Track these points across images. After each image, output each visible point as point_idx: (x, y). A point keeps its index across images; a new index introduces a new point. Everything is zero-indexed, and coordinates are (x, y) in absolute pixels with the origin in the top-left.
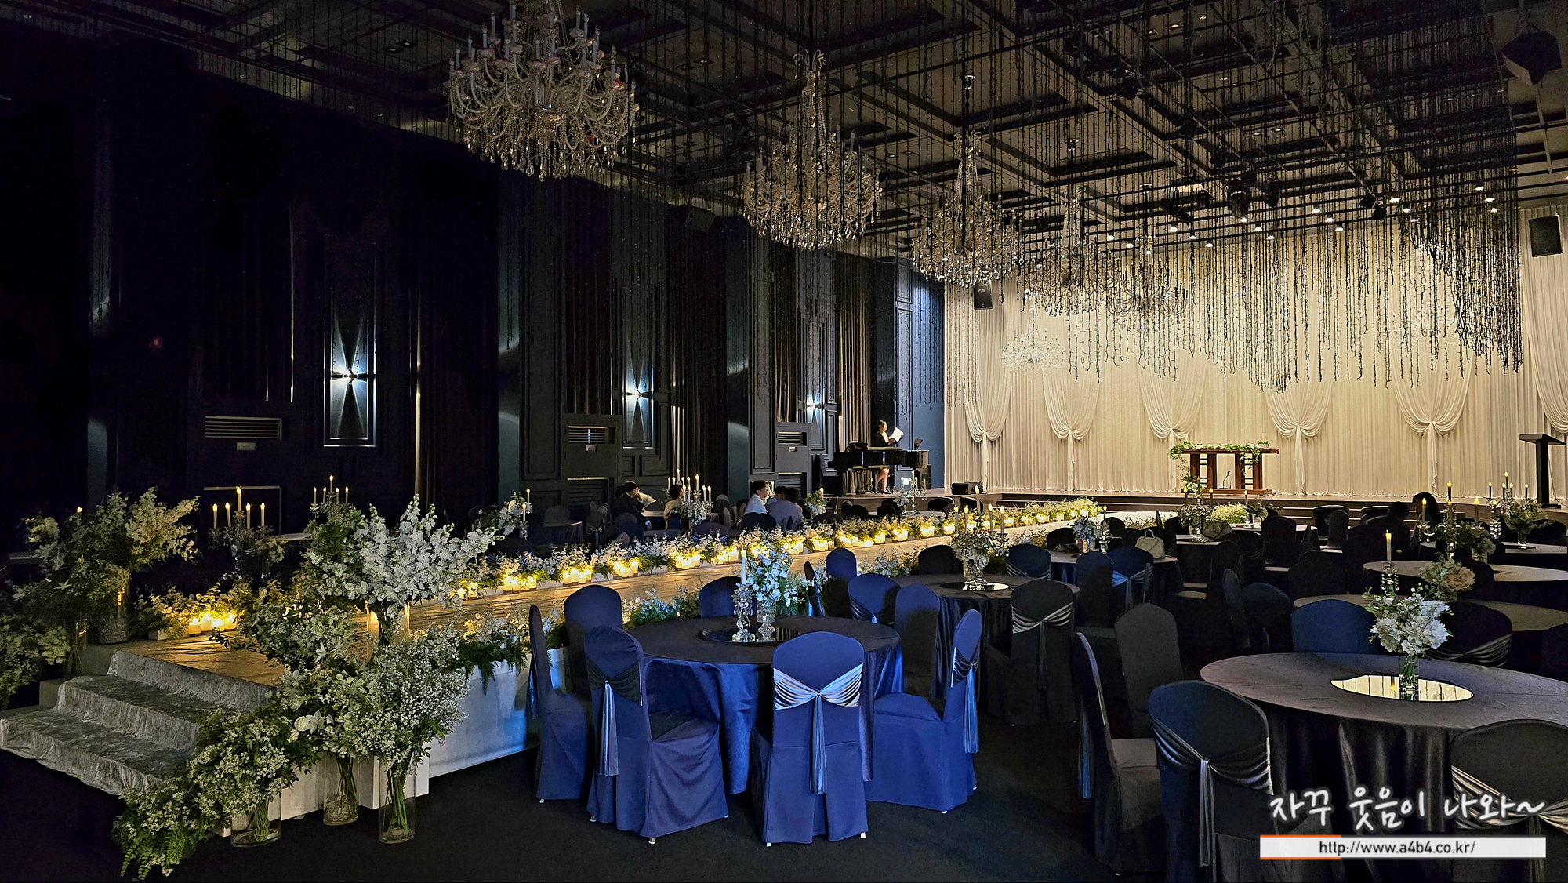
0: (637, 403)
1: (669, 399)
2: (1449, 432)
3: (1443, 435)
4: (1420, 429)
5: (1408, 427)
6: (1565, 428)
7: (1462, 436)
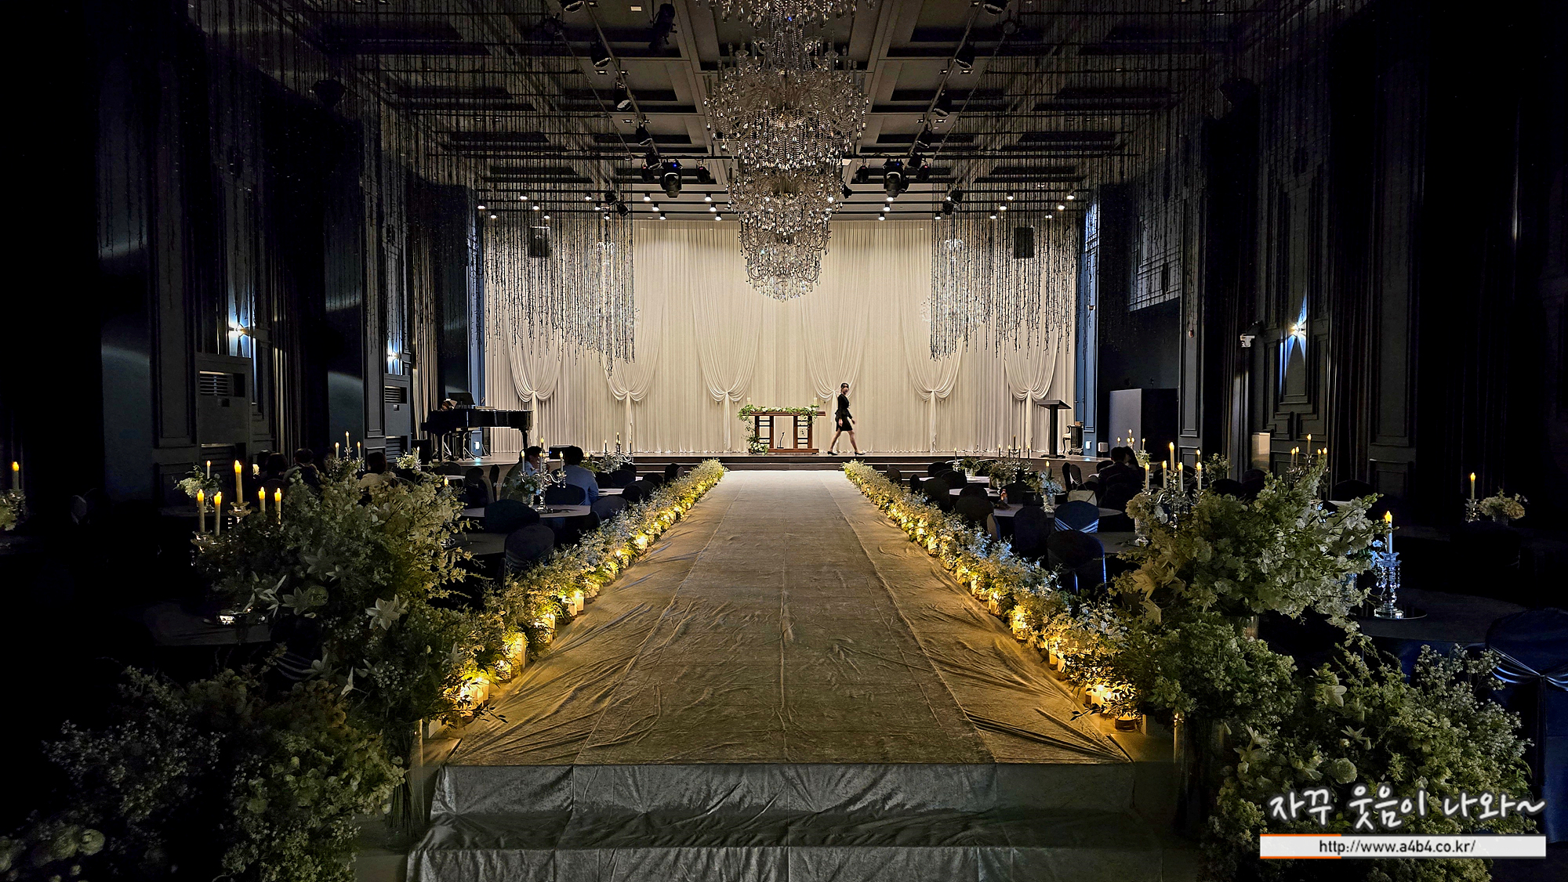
0: (239, 341)
1: (270, 338)
2: (945, 399)
3: (941, 401)
4: (925, 396)
5: (917, 394)
6: (1021, 396)
7: (953, 402)
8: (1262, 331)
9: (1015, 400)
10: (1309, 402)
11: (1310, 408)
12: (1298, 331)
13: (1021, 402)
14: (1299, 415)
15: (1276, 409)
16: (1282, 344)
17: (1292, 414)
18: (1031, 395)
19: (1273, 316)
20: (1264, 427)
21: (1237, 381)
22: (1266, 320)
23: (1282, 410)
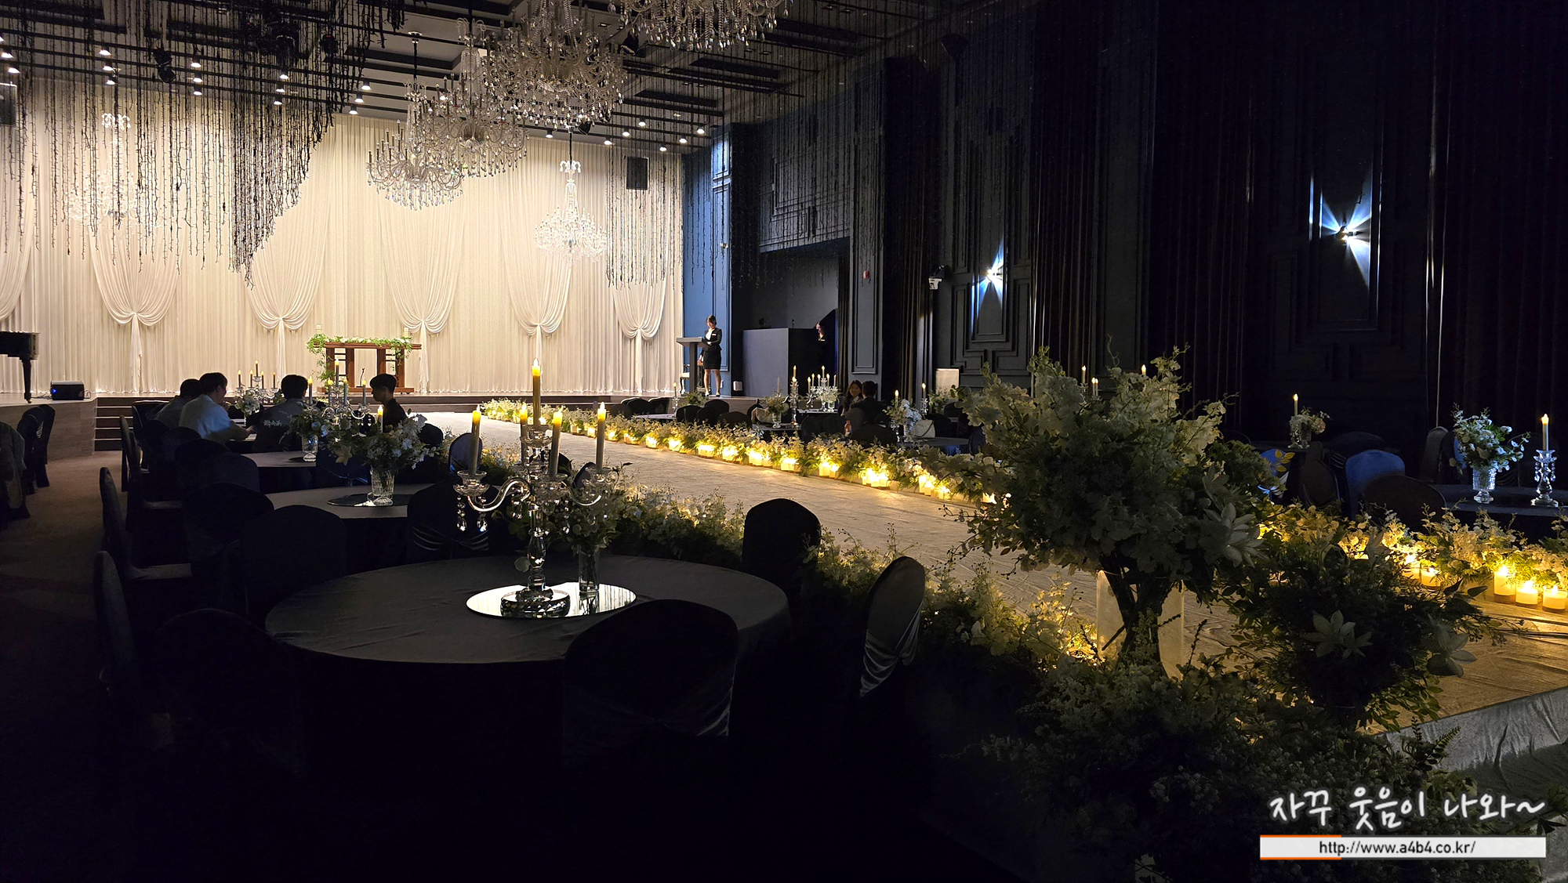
2: (551, 334)
3: (547, 336)
4: (530, 330)
5: (520, 327)
6: (633, 334)
7: (560, 337)
8: (948, 275)
9: (625, 338)
10: (1007, 341)
11: (1009, 346)
12: (994, 277)
13: (631, 340)
14: (994, 352)
15: (967, 347)
16: (973, 287)
17: (986, 351)
18: (641, 332)
19: (961, 263)
20: (952, 364)
21: (922, 321)
22: (953, 265)
23: (973, 347)
